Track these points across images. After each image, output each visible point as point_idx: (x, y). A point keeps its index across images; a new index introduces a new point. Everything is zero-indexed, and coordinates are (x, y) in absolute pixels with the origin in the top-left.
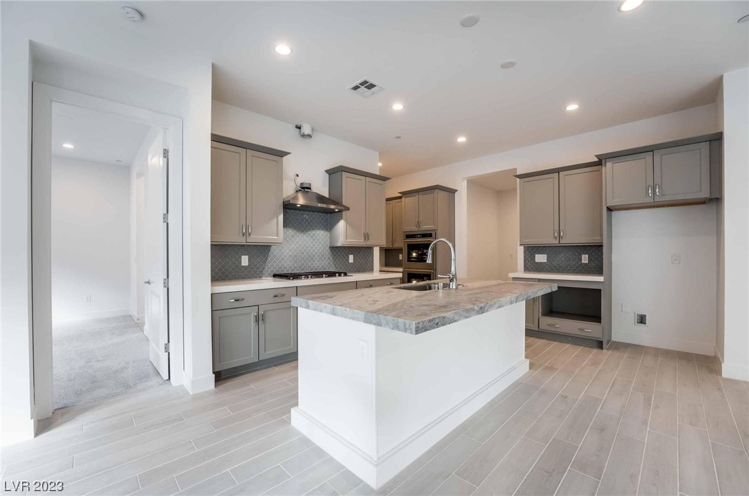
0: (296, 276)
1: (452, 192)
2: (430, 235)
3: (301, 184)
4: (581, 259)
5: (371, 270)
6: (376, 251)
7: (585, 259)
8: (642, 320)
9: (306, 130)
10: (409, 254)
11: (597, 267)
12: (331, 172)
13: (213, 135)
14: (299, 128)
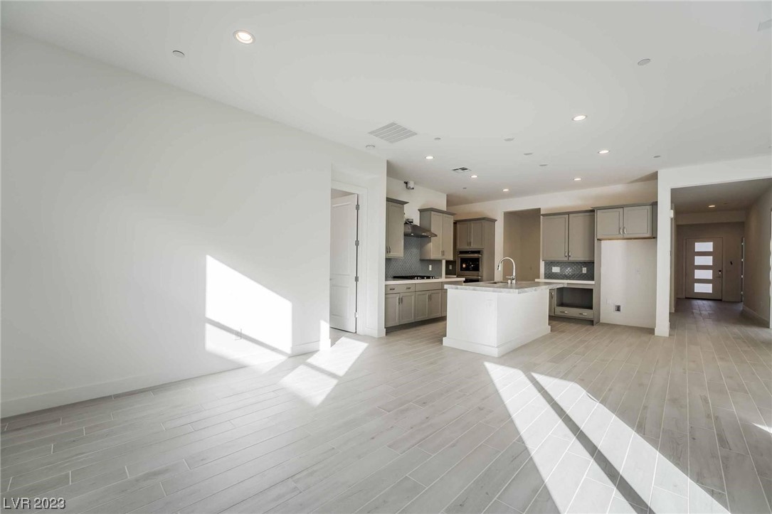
0: (412, 278)
1: (494, 221)
2: (478, 252)
3: (407, 220)
4: (582, 271)
5: (441, 276)
6: (444, 262)
7: (584, 270)
8: (618, 309)
9: (411, 185)
10: (462, 266)
11: (590, 276)
12: (421, 211)
13: (387, 198)
14: (406, 183)
